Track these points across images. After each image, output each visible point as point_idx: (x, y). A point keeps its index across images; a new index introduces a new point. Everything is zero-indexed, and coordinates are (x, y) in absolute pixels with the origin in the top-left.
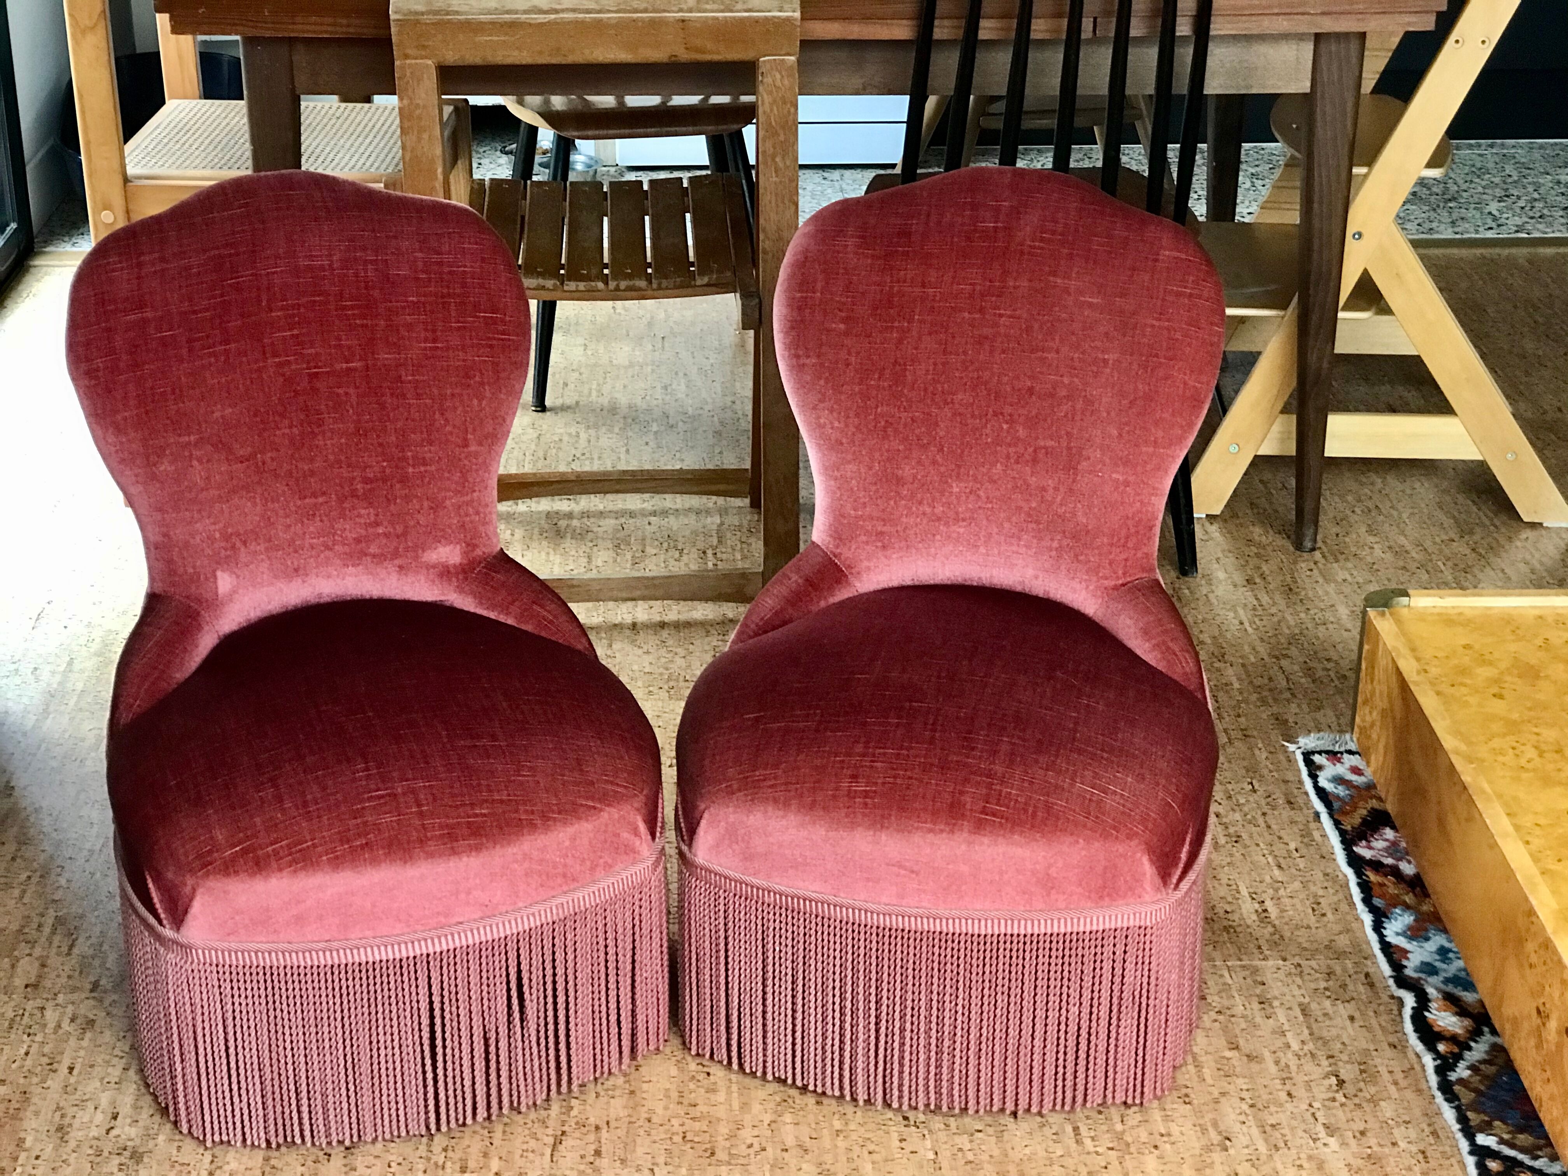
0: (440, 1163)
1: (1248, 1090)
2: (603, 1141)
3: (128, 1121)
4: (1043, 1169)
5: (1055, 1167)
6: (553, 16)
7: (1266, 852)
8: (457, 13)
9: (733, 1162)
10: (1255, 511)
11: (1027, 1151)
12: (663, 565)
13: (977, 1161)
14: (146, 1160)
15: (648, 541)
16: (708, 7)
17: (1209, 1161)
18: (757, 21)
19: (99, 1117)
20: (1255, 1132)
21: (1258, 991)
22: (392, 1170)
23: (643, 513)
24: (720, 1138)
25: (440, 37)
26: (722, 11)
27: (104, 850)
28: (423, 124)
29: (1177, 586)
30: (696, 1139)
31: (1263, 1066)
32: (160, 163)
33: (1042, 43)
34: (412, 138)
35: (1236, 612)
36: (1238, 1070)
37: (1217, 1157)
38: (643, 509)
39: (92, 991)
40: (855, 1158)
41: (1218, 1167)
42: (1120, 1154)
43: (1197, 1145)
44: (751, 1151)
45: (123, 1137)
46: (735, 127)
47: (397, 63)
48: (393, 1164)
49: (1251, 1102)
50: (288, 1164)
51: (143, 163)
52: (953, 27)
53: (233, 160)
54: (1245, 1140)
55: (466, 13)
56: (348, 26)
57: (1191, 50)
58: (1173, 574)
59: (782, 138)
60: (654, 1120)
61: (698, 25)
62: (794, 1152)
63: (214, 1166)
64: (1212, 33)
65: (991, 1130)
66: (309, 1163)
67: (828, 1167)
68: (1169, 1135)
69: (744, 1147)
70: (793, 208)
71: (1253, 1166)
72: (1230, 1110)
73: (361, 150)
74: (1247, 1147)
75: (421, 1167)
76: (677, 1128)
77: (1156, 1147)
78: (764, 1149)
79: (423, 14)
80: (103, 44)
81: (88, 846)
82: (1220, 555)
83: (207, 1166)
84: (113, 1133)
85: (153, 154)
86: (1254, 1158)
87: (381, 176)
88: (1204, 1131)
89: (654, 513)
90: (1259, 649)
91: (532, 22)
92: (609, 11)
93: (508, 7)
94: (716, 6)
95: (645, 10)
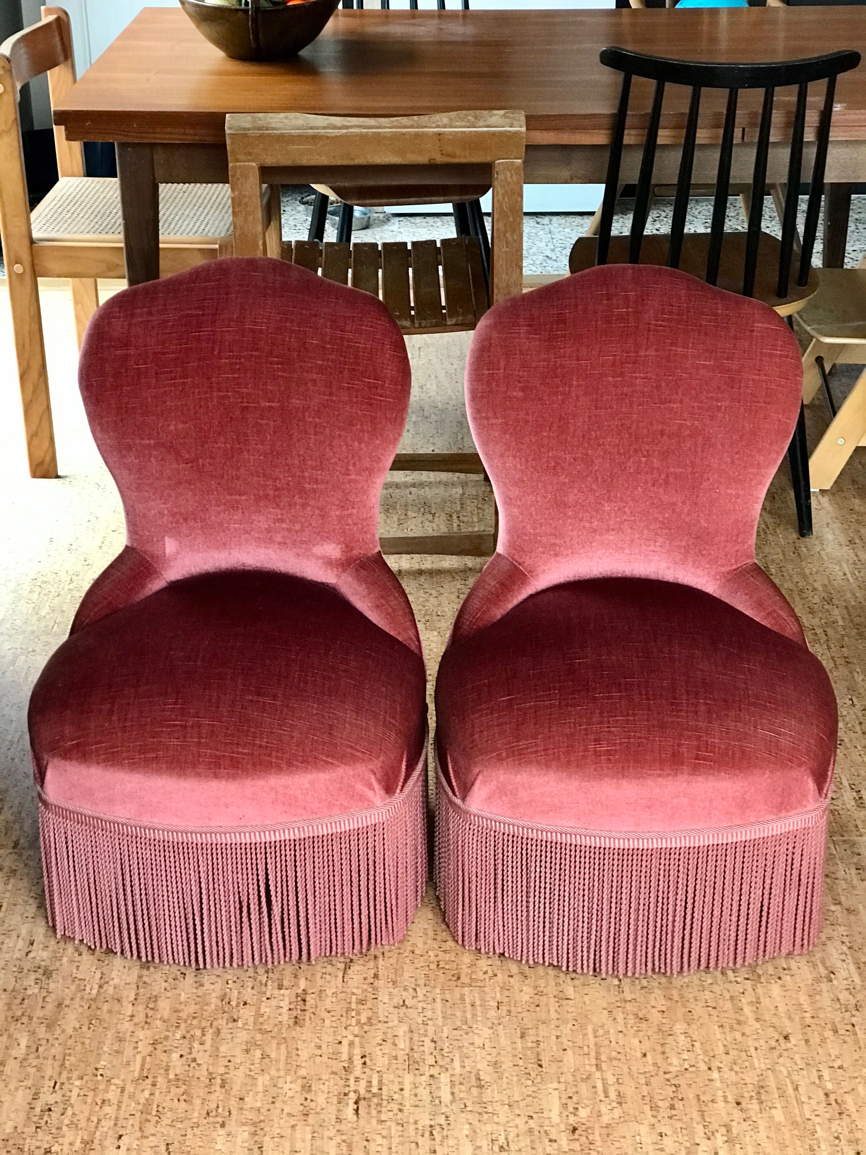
0: (264, 982)
1: (847, 936)
2: (380, 967)
3: (41, 946)
4: (697, 994)
5: (707, 992)
6: (344, 131)
7: (862, 753)
8: (273, 129)
9: (473, 984)
10: (856, 486)
12: (420, 525)
13: (650, 987)
14: (54, 976)
15: (410, 507)
16: (457, 123)
17: (818, 989)
18: (494, 134)
19: (20, 944)
20: (852, 967)
21: (855, 860)
22: (229, 986)
23: (406, 486)
24: (464, 966)
25: (261, 146)
26: (468, 127)
27: (21, 741)
28: (248, 209)
29: (797, 545)
30: (447, 967)
31: (858, 917)
32: (56, 229)
33: (703, 146)
34: (240, 221)
35: (841, 566)
36: (840, 920)
37: (824, 986)
38: (406, 482)
39: (14, 848)
40: (561, 982)
41: (825, 994)
42: (754, 983)
43: (810, 977)
44: (486, 976)
45: (38, 958)
47: (230, 165)
48: (230, 982)
49: (849, 944)
50: (155, 981)
51: (44, 228)
52: (639, 135)
53: (109, 226)
54: (843, 974)
55: (280, 129)
56: (196, 135)
57: (814, 152)
58: (795, 536)
59: (511, 219)
60: (416, 952)
61: (451, 137)
62: (517, 978)
63: (103, 981)
64: (830, 139)
66: (170, 980)
67: (542, 989)
68: (789, 969)
69: (481, 973)
70: (518, 270)
71: (850, 993)
72: (834, 950)
73: (202, 219)
74: (846, 979)
75: (250, 984)
76: (432, 958)
77: (780, 978)
78: (496, 975)
79: (249, 129)
80: (15, 144)
81: (9, 738)
82: (830, 521)
83: (98, 981)
84: (31, 955)
85: (51, 221)
86: (851, 987)
87: (216, 239)
88: (815, 966)
89: (414, 485)
90: (857, 595)
91: (329, 135)
92: (385, 127)
93: (311, 124)
94: (463, 123)
95: (412, 127)
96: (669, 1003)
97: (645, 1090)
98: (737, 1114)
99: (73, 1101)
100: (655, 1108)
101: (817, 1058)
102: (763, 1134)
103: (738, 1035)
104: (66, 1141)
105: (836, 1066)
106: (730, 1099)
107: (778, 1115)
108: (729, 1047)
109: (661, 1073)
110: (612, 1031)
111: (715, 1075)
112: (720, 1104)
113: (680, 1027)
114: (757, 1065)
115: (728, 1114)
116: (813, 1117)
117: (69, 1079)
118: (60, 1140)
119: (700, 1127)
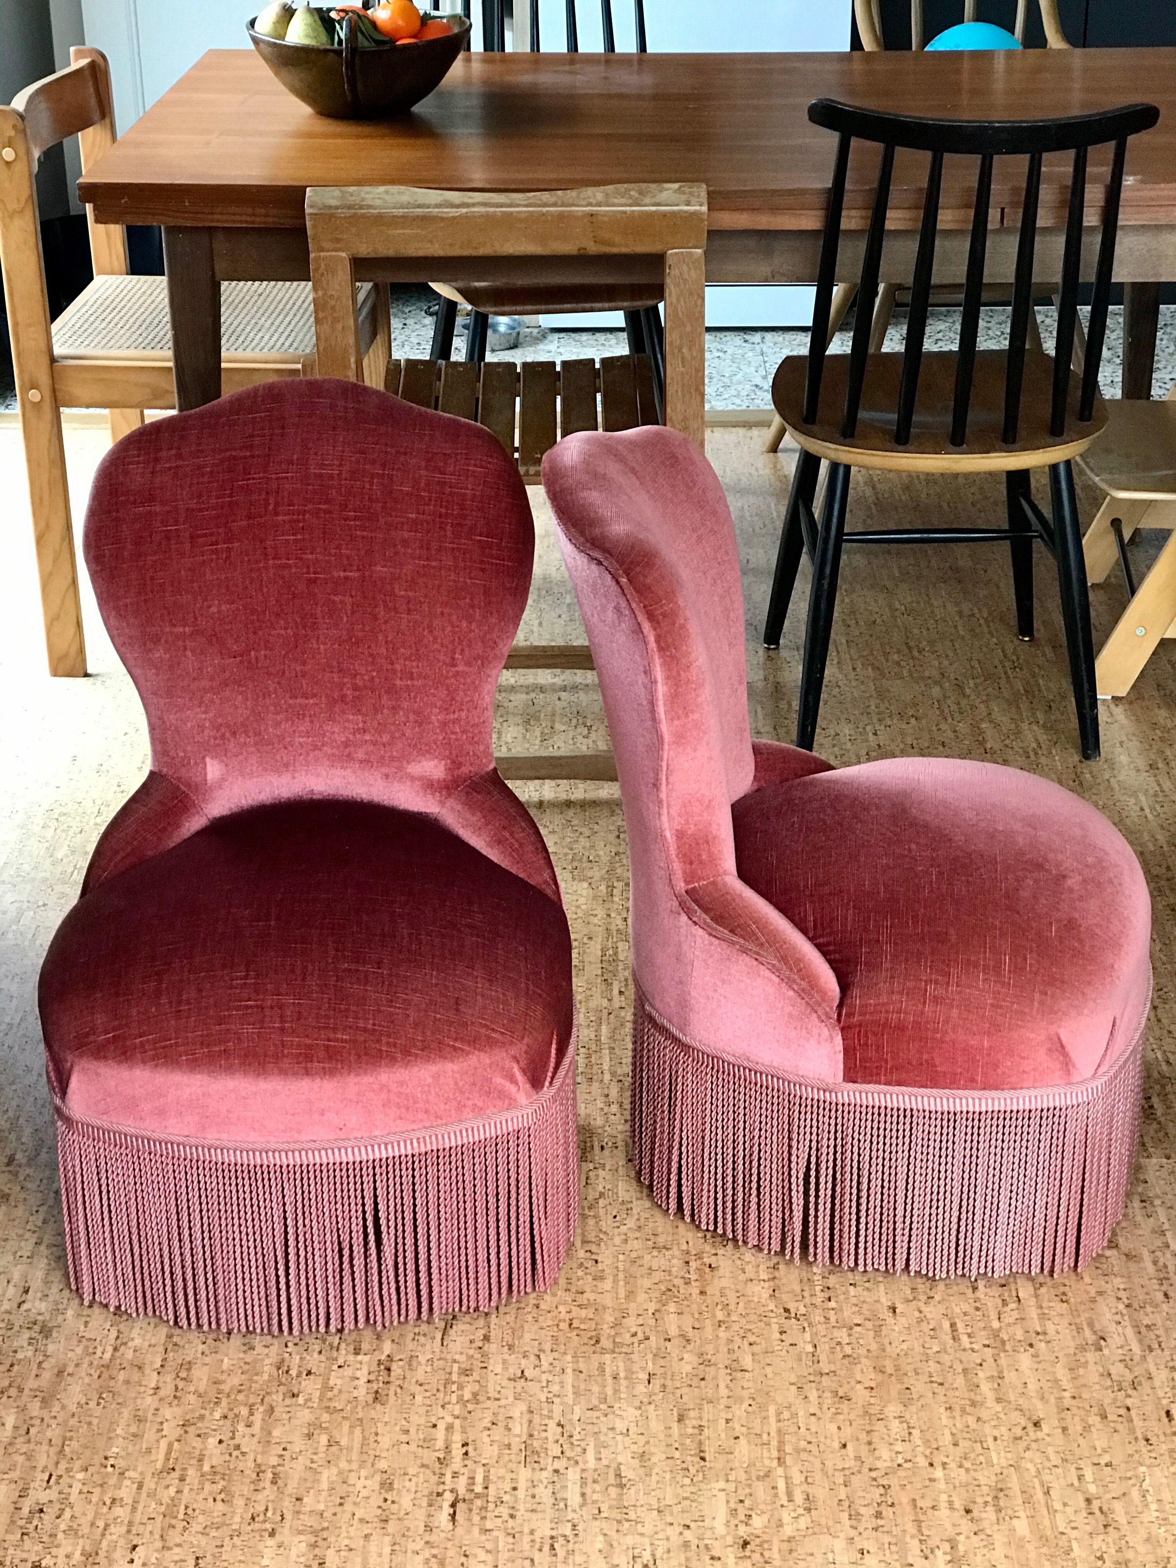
0: (336, 1344)
1: (1125, 1290)
2: (492, 1326)
3: (39, 1295)
4: (919, 1365)
5: (931, 1363)
6: (464, 210)
7: (1155, 1046)
8: (370, 207)
9: (617, 1350)
10: (1162, 692)
11: (904, 1346)
12: (571, 742)
13: (855, 1356)
14: (54, 1334)
15: (557, 718)
16: (616, 201)
17: (1083, 1360)
18: (665, 215)
19: (11, 1291)
20: (1130, 1332)
21: (1140, 1189)
22: (289, 1350)
23: (554, 689)
24: (605, 1326)
25: (354, 230)
26: (630, 206)
27: (23, 1025)
28: (336, 315)
29: (1079, 770)
30: (582, 1327)
31: (1142, 1265)
32: (86, 343)
33: (948, 233)
34: (326, 328)
35: (1137, 797)
36: (1116, 1269)
37: (1091, 1356)
38: (554, 684)
39: (8, 1165)
40: (736, 1348)
41: (1091, 1366)
42: (995, 1351)
43: (1072, 1344)
44: (635, 1340)
45: (33, 1310)
46: (650, 303)
47: (312, 256)
48: (290, 1344)
49: (1126, 1302)
50: (189, 1342)
51: (70, 342)
52: (862, 218)
53: (157, 340)
54: (1119, 1341)
55: (380, 207)
56: (267, 216)
57: (1099, 238)
58: (1076, 758)
59: (688, 329)
60: (542, 1306)
61: (606, 219)
62: (676, 1341)
63: (119, 1342)
64: (1120, 223)
65: (869, 1325)
66: (209, 1341)
67: (709, 1357)
68: (1045, 1333)
69: (628, 1335)
70: (699, 398)
71: (1126, 1366)
72: (1107, 1309)
73: (281, 330)
74: (1122, 1347)
75: (317, 1348)
76: (563, 1315)
77: (1031, 1345)
78: (647, 1339)
79: (337, 208)
80: (31, 228)
81: (7, 1020)
82: (1124, 738)
83: (113, 1342)
84: (25, 1307)
85: (79, 333)
86: (1128, 1358)
87: (300, 357)
88: (1079, 1330)
89: (564, 689)
90: (1159, 837)
91: (444, 215)
92: (518, 206)
93: (421, 201)
94: (623, 201)
95: (554, 205)
96: (880, 1377)
97: (842, 1493)
98: (965, 1525)
99: (72, 1499)
100: (854, 1516)
101: (1077, 1452)
102: (1000, 1552)
103: (971, 1420)
104: (61, 1552)
105: (1103, 1462)
106: (957, 1504)
107: (1022, 1527)
108: (959, 1436)
109: (865, 1470)
110: (801, 1414)
111: (939, 1473)
112: (944, 1512)
113: (893, 1409)
114: (995, 1461)
115: (954, 1525)
116: (1068, 1530)
117: (68, 1470)
118: (54, 1551)
119: (916, 1542)
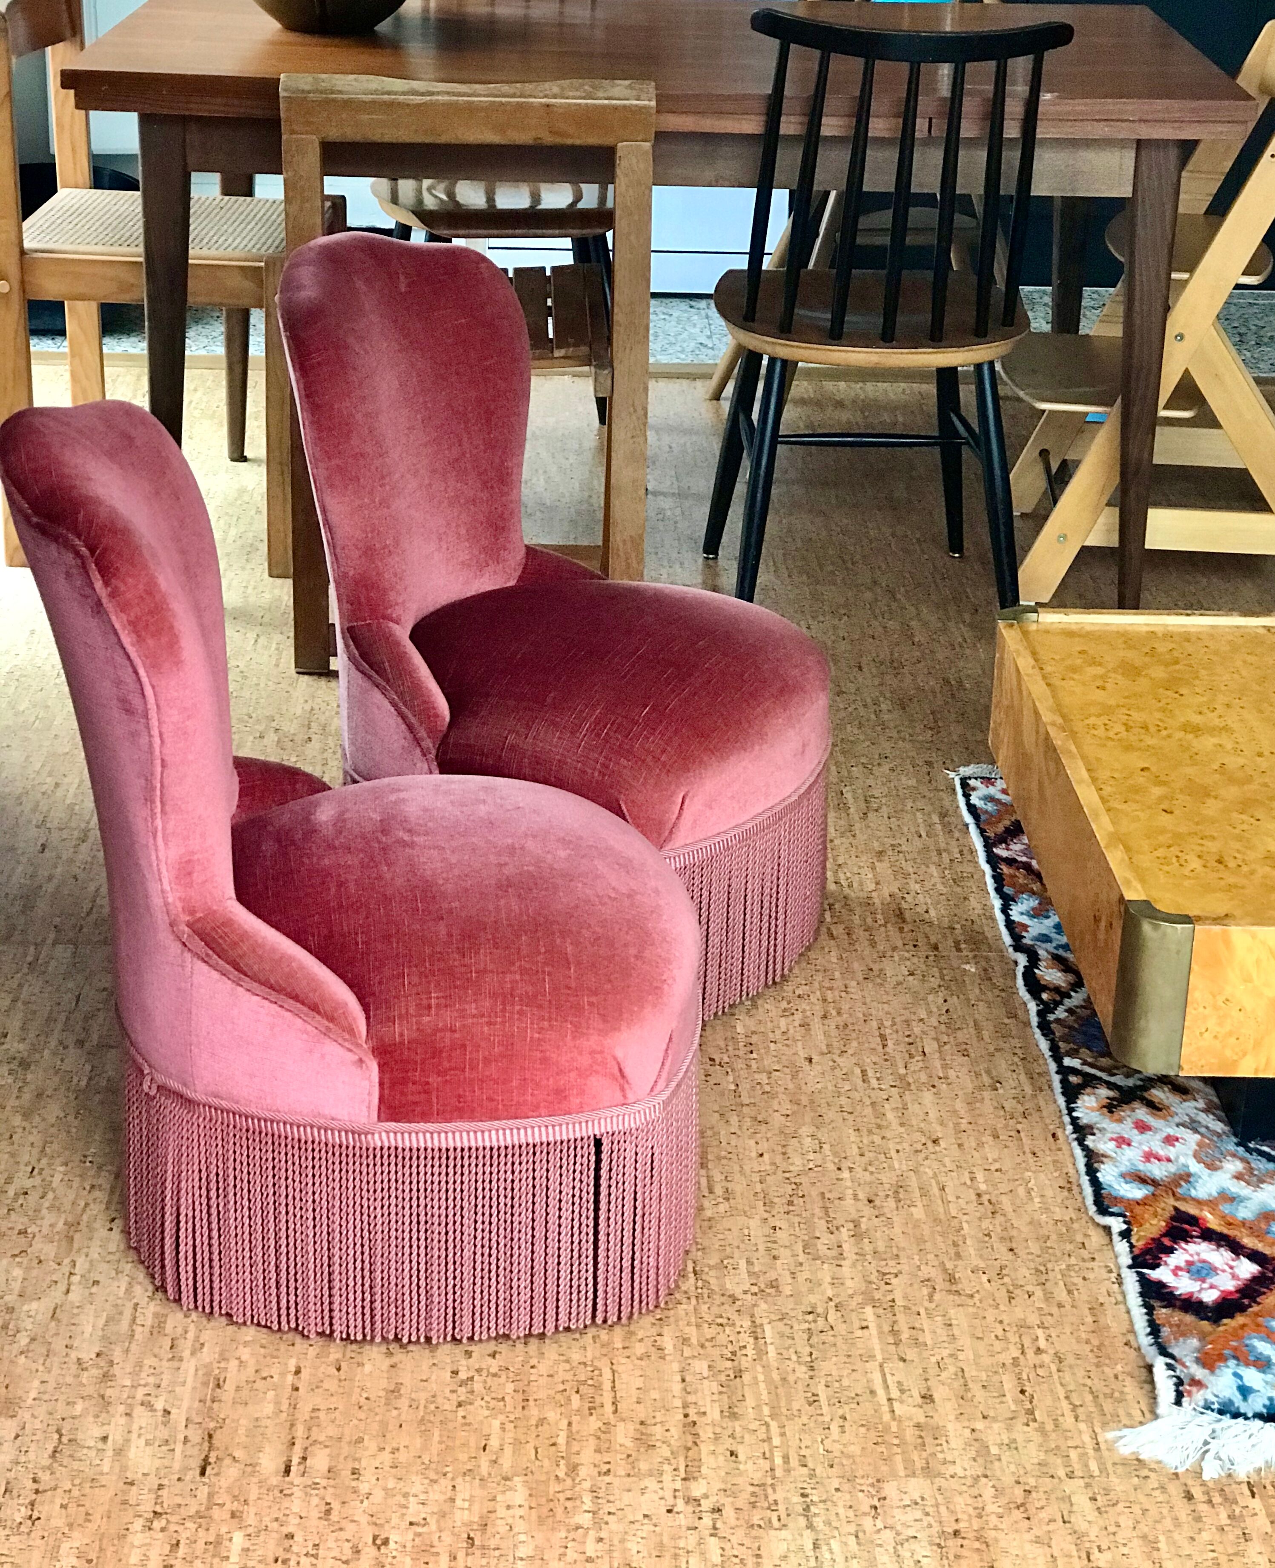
1: (1020, 1047)
3: (17, 1039)
4: (831, 1099)
8: (340, 92)
11: (819, 1086)
16: (571, 94)
17: (980, 1096)
18: (616, 108)
20: (1023, 1078)
25: (324, 114)
26: (584, 97)
28: (304, 194)
33: (879, 141)
34: (294, 208)
37: (987, 1094)
41: (987, 1101)
42: (901, 1090)
43: (971, 1086)
46: (599, 231)
47: (284, 137)
51: (39, 239)
53: (129, 241)
55: (347, 93)
56: (242, 106)
57: (1018, 153)
59: (636, 217)
61: (561, 111)
65: (787, 1071)
68: (946, 1078)
74: (1015, 1088)
77: (934, 1086)
79: (309, 92)
80: (7, 124)
85: (47, 231)
87: (264, 256)
88: (978, 1075)
91: (409, 102)
92: (479, 95)
93: (388, 88)
94: (578, 94)
95: (513, 96)
96: (795, 1107)
97: (758, 1188)
98: (867, 1211)
99: (54, 1185)
100: (768, 1204)
101: (971, 1161)
102: (897, 1230)
103: (877, 1139)
104: (46, 1223)
105: (993, 1168)
106: (861, 1196)
107: (918, 1212)
108: (866, 1149)
109: (779, 1173)
110: (723, 1132)
111: (846, 1174)
112: (849, 1201)
113: (805, 1131)
114: (897, 1166)
115: (858, 1211)
116: (960, 1215)
117: (50, 1165)
118: (38, 1222)
119: (823, 1222)
